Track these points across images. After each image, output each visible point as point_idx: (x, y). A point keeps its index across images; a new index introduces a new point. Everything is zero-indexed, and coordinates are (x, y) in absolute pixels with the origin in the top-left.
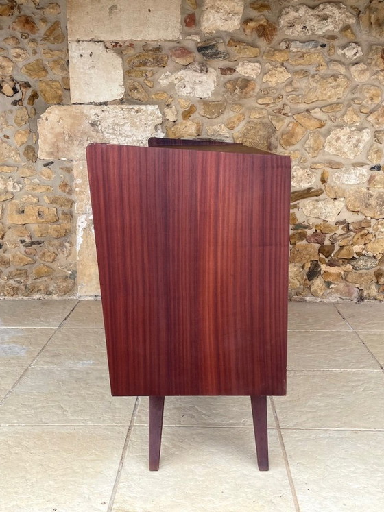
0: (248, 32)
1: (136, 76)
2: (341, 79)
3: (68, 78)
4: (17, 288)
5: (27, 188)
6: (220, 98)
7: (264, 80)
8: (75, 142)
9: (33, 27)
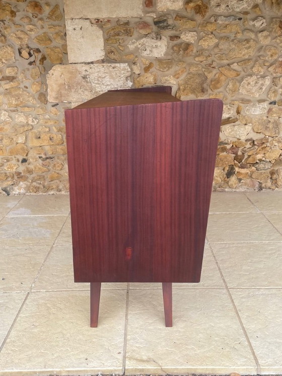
0: (189, 10)
1: (112, 43)
2: (252, 42)
3: (66, 45)
4: (39, 188)
5: (41, 122)
6: (169, 57)
8: (72, 90)
9: (40, 9)
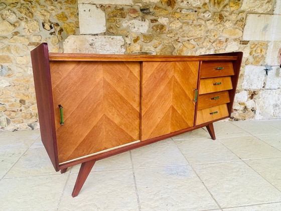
0: (163, 3)
1: (112, 22)
2: (203, 27)
3: (78, 22)
6: (150, 33)
7: (170, 26)
